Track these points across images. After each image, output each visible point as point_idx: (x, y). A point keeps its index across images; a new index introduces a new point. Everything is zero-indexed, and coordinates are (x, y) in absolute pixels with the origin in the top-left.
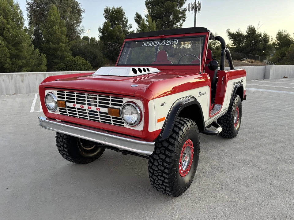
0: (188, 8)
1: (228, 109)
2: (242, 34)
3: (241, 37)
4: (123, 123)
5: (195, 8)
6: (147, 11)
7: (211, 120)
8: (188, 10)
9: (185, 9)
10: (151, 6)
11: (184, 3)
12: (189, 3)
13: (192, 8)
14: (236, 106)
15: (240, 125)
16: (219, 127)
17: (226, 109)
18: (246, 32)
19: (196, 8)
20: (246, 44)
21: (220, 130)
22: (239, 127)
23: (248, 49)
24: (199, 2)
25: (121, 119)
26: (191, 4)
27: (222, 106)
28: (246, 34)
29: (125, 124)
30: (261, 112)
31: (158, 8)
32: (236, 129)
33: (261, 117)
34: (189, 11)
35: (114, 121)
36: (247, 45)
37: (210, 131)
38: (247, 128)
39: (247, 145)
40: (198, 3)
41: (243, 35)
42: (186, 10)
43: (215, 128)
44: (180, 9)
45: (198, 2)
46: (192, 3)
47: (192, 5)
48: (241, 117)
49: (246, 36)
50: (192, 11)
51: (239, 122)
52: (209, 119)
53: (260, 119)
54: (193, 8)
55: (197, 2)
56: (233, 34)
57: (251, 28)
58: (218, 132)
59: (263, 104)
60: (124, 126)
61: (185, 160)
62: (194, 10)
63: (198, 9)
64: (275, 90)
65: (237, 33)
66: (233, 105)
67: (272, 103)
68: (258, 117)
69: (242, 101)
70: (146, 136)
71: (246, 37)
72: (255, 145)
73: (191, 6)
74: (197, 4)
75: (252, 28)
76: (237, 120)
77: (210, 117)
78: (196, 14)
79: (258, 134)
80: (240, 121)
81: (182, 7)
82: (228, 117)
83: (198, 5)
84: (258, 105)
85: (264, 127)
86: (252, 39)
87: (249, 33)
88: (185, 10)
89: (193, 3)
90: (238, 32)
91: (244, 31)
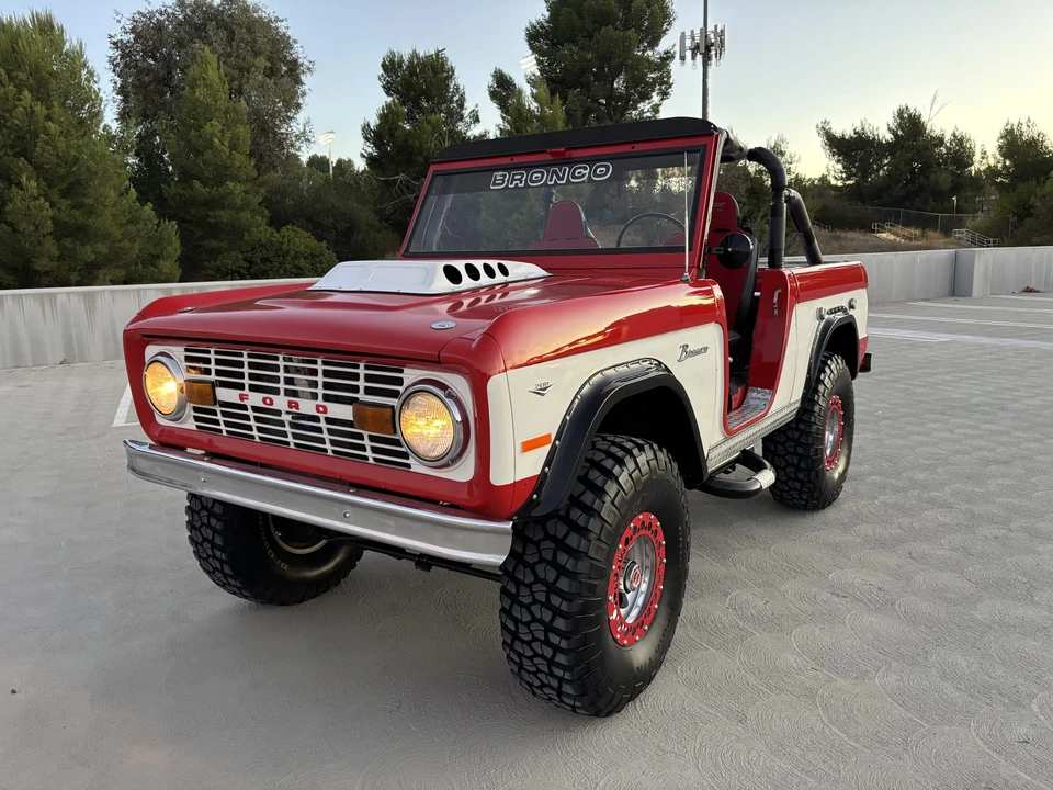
0: (677, 49)
1: (798, 405)
2: (874, 139)
3: (872, 147)
4: (406, 456)
5: (702, 49)
6: (534, 62)
7: (731, 443)
8: (677, 56)
9: (666, 53)
10: (546, 44)
11: (664, 32)
12: (683, 34)
14: (830, 394)
15: (847, 464)
16: (765, 467)
17: (790, 405)
18: (890, 130)
19: (708, 49)
20: (890, 175)
21: (766, 478)
22: (845, 470)
23: (897, 192)
24: (716, 27)
25: (396, 442)
26: (688, 34)
27: (773, 395)
28: (889, 137)
29: (412, 461)
30: (930, 416)
31: (571, 50)
32: (832, 478)
33: (929, 434)
34: (683, 58)
35: (374, 450)
37: (733, 485)
38: (877, 474)
39: (870, 532)
40: (715, 32)
41: (880, 143)
42: (673, 57)
43: (752, 472)
44: (650, 53)
45: (713, 29)
46: (692, 31)
47: (693, 39)
48: (852, 433)
49: (888, 143)
50: (693, 58)
51: (845, 451)
52: (726, 440)
53: (926, 439)
54: (695, 50)
55: (710, 28)
56: (842, 139)
57: (906, 116)
58: (758, 487)
59: (942, 387)
60: (409, 466)
61: (631, 585)
62: (699, 58)
63: (713, 53)
64: (988, 335)
65: (855, 133)
66: (816, 391)
67: (973, 381)
68: (918, 434)
69: (854, 376)
70: (481, 499)
71: (890, 148)
72: (900, 531)
73: (688, 43)
74: (712, 36)
75: (910, 116)
76: (836, 446)
77: (729, 432)
78: (709, 71)
79: (916, 492)
80: (850, 449)
81: (657, 45)
82: (803, 432)
83: (716, 39)
84: (922, 390)
85: (940, 470)
86: (909, 154)
87: (900, 132)
88: (668, 58)
89: (697, 32)
90: (859, 129)
91: (881, 127)
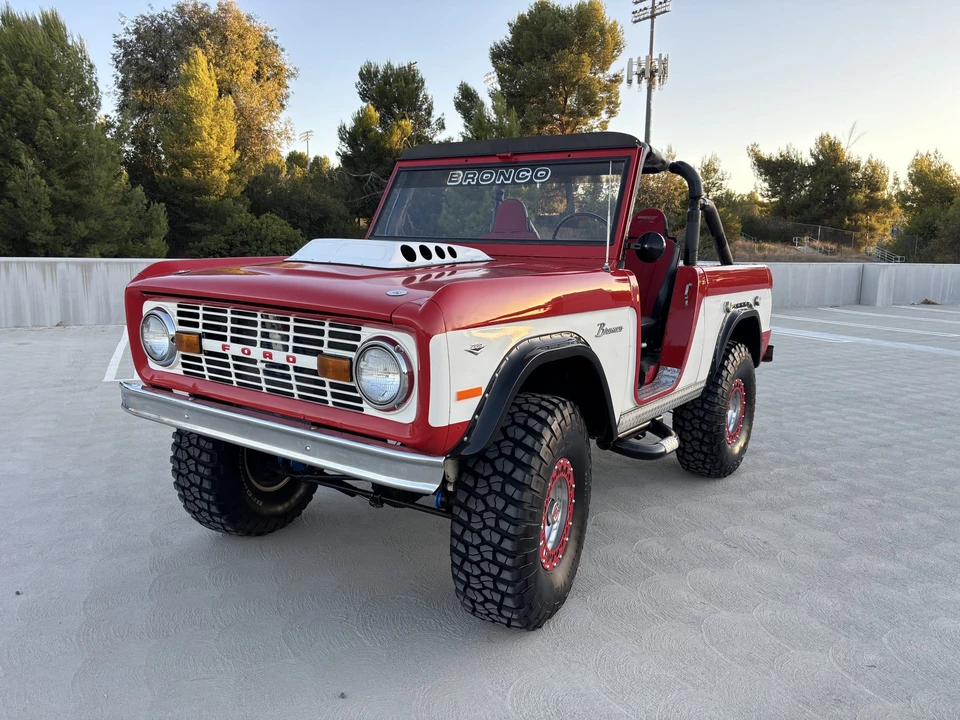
0: (625, 73)
1: (703, 384)
2: (798, 162)
3: (796, 169)
4: (359, 400)
5: (648, 75)
6: (496, 79)
7: (641, 411)
8: (625, 80)
9: (615, 76)
10: (508, 63)
11: (614, 57)
12: (631, 60)
13: (639, 75)
14: (733, 379)
15: (748, 438)
16: (671, 435)
17: (696, 384)
18: (812, 155)
19: (652, 74)
20: (810, 195)
21: (671, 444)
22: (746, 444)
23: (816, 210)
24: (660, 55)
25: (353, 389)
26: (635, 60)
27: (681, 374)
28: (811, 161)
29: (364, 405)
30: (827, 405)
31: (529, 69)
32: (732, 450)
33: (823, 420)
34: (630, 82)
35: (334, 395)
36: (813, 198)
37: (643, 447)
38: (775, 451)
39: (763, 496)
40: (659, 60)
41: (803, 166)
42: (621, 80)
43: (658, 438)
44: (601, 75)
45: (658, 57)
46: (639, 58)
47: (640, 65)
48: (753, 411)
49: (810, 166)
50: (639, 82)
51: (747, 427)
52: (636, 408)
53: (820, 423)
54: (641, 74)
55: (655, 56)
56: (770, 161)
57: (826, 143)
58: (663, 450)
59: (840, 381)
60: (362, 409)
61: (553, 520)
62: (644, 82)
63: (657, 78)
64: (887, 339)
65: (781, 156)
66: (719, 375)
67: (868, 377)
68: (815, 419)
69: (756, 364)
70: (423, 438)
71: (812, 171)
72: (790, 498)
73: (635, 68)
74: (656, 63)
75: (830, 144)
76: (739, 421)
77: (640, 402)
78: (653, 94)
79: (806, 466)
80: (751, 425)
81: (607, 69)
82: (707, 411)
83: (660, 66)
84: (822, 382)
85: (829, 449)
86: (829, 177)
87: (821, 157)
88: (616, 81)
89: (643, 59)
90: (784, 153)
91: (804, 152)
